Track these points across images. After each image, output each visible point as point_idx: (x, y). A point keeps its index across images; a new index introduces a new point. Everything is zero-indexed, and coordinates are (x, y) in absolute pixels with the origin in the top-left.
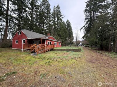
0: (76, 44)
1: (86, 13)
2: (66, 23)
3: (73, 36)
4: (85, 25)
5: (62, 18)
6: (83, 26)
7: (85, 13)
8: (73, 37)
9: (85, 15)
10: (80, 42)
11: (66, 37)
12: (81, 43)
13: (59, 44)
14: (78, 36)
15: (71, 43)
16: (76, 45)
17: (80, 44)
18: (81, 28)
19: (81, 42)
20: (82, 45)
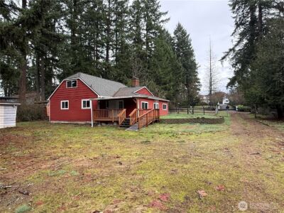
0: (210, 104)
1: (237, 7)
2: (172, 35)
3: (199, 76)
4: (236, 46)
5: (162, 21)
6: (231, 50)
7: (234, 8)
8: (197, 80)
9: (235, 15)
10: (220, 96)
11: (177, 84)
12: (225, 101)
13: (164, 107)
14: (216, 77)
15: (193, 101)
16: (208, 109)
17: (221, 103)
18: (223, 55)
19: (228, 96)
20: (230, 107)
